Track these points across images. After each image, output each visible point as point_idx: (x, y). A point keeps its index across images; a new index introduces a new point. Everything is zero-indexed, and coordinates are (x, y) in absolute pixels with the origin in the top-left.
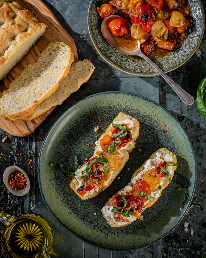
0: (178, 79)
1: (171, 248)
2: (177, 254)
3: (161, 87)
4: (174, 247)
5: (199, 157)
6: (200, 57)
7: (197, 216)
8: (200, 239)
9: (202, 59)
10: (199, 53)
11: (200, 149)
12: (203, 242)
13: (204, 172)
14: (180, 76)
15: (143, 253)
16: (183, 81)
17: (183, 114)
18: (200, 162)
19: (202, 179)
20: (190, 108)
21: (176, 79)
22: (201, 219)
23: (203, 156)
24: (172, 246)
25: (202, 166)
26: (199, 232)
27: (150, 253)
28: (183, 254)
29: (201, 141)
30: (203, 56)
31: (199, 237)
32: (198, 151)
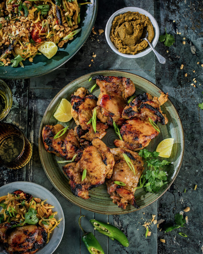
0: (173, 73)
1: (167, 236)
2: (172, 242)
3: (157, 81)
4: (170, 236)
5: (194, 148)
6: (195, 53)
7: (192, 205)
8: (195, 227)
9: (197, 56)
10: (194, 50)
11: (195, 141)
12: (198, 231)
13: (198, 162)
14: (175, 71)
15: (139, 240)
16: (178, 75)
17: (179, 106)
18: (195, 153)
19: (196, 169)
20: (185, 101)
21: (172, 73)
22: (195, 208)
23: (197, 147)
24: (168, 235)
25: (196, 156)
26: (194, 221)
27: (145, 241)
28: (178, 242)
29: (195, 133)
30: (198, 52)
31: (194, 226)
32: (193, 142)
